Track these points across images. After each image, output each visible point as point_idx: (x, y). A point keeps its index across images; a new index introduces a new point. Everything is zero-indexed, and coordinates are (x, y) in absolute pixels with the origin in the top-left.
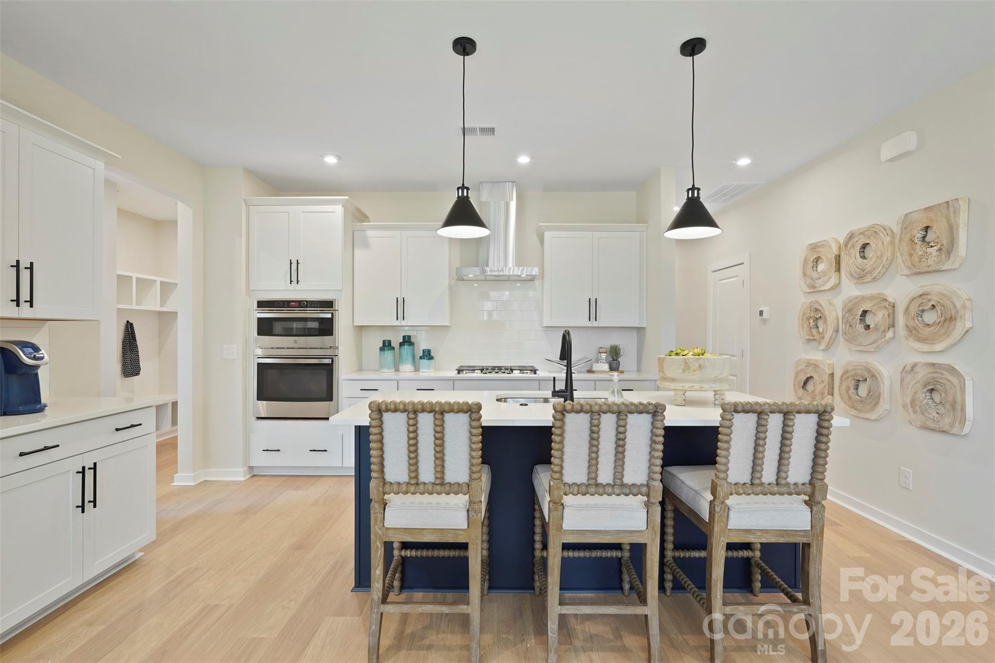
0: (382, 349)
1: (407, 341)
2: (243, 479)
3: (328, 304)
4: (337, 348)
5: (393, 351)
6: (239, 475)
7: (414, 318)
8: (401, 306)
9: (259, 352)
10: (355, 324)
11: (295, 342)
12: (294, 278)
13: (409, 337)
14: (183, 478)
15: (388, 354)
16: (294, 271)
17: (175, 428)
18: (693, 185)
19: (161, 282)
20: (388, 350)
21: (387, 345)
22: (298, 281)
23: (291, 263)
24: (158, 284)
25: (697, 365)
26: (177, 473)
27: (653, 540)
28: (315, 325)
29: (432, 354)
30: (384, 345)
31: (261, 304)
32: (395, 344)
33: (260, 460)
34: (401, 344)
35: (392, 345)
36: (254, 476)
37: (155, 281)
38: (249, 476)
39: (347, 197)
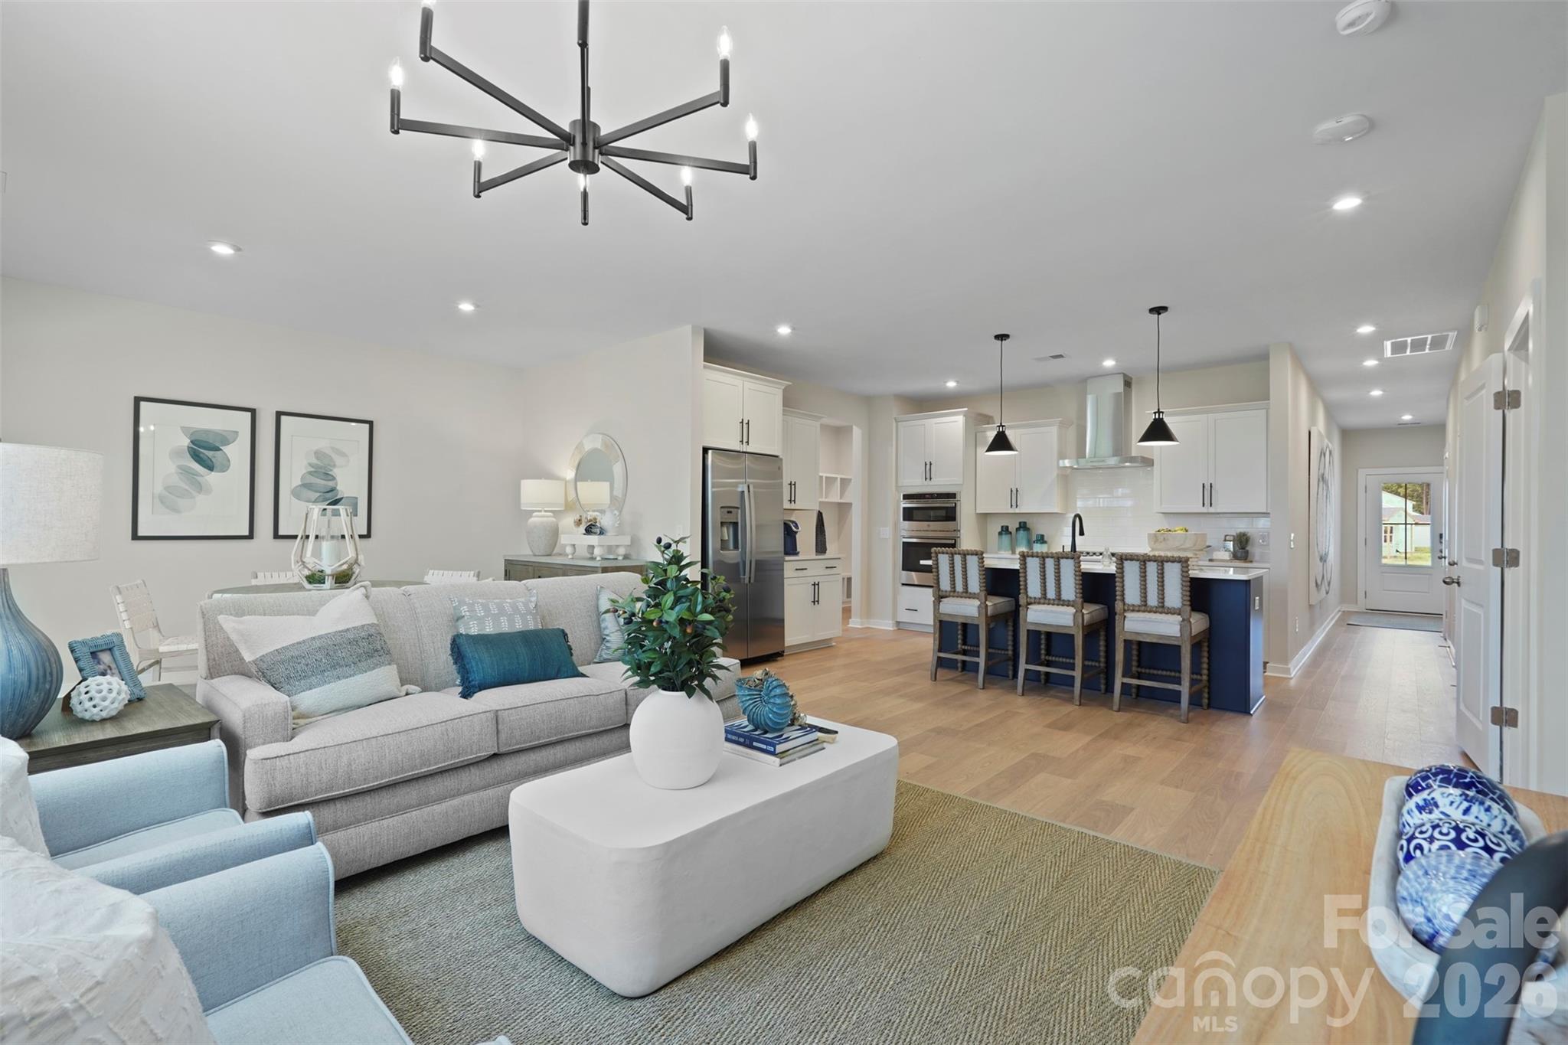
0: (1000, 534)
1: (1023, 526)
2: (891, 629)
3: (952, 496)
4: (959, 531)
5: (1009, 535)
6: (888, 626)
7: (1026, 507)
8: (1014, 494)
9: (905, 534)
10: (977, 512)
11: (929, 526)
12: (928, 476)
13: (1025, 523)
14: (855, 623)
15: (1006, 538)
16: (928, 468)
17: (849, 600)
18: (1159, 410)
19: (841, 479)
20: (1006, 534)
21: (1005, 530)
22: (931, 478)
23: (926, 464)
24: (839, 480)
25: (1162, 538)
26: (851, 618)
27: (1078, 632)
28: (943, 513)
29: (1046, 539)
30: (1002, 530)
31: (906, 497)
32: (1013, 528)
33: (905, 617)
34: (1017, 530)
35: (1010, 530)
36: (899, 629)
37: (837, 478)
38: (896, 628)
39: (966, 409)
